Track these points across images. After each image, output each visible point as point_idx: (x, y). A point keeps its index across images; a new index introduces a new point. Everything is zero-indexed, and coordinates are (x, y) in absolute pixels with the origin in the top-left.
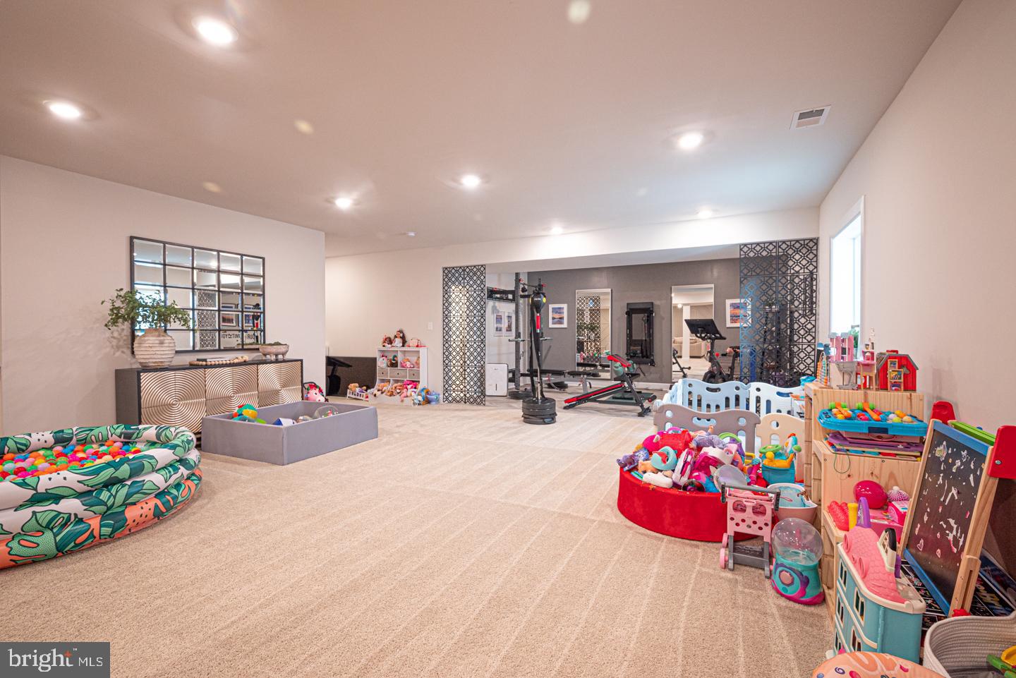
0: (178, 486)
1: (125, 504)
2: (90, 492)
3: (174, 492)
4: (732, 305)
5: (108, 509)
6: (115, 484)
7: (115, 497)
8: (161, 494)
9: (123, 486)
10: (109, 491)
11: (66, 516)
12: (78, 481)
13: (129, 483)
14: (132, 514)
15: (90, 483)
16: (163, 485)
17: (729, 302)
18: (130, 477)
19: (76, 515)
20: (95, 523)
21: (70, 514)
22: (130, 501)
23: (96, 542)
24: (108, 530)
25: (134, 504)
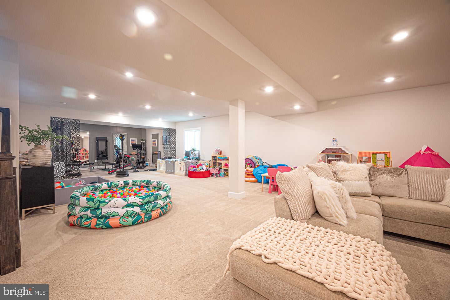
0: (166, 205)
1: (152, 211)
2: (142, 205)
3: (165, 207)
4: (132, 140)
5: (147, 212)
6: (149, 203)
7: (149, 208)
8: (162, 208)
9: (152, 204)
10: (147, 205)
11: (135, 213)
12: (140, 201)
13: (153, 203)
14: (153, 214)
15: (143, 202)
16: (163, 205)
17: (131, 139)
18: (154, 201)
19: (138, 212)
20: (143, 216)
21: (137, 212)
22: (153, 210)
23: (143, 222)
24: (146, 219)
25: (154, 211)
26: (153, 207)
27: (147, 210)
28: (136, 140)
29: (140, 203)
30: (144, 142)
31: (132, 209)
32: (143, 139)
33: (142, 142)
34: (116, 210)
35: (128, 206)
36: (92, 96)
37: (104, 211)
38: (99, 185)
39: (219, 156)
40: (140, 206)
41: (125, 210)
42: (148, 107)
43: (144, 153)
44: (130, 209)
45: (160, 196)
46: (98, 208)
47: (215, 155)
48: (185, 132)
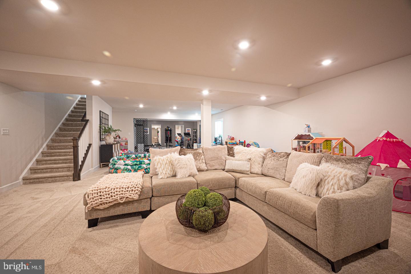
4: (187, 130)
26: (138, 168)
27: (135, 168)
28: (190, 130)
29: (131, 164)
30: (195, 131)
31: (127, 167)
32: (195, 128)
33: (194, 131)
34: (120, 166)
35: (126, 165)
36: (141, 106)
37: (116, 166)
38: (130, 155)
39: (231, 141)
40: (131, 166)
41: (124, 167)
42: (175, 108)
43: (195, 139)
44: (126, 167)
45: (144, 162)
46: (115, 164)
47: (227, 141)
48: (216, 122)
